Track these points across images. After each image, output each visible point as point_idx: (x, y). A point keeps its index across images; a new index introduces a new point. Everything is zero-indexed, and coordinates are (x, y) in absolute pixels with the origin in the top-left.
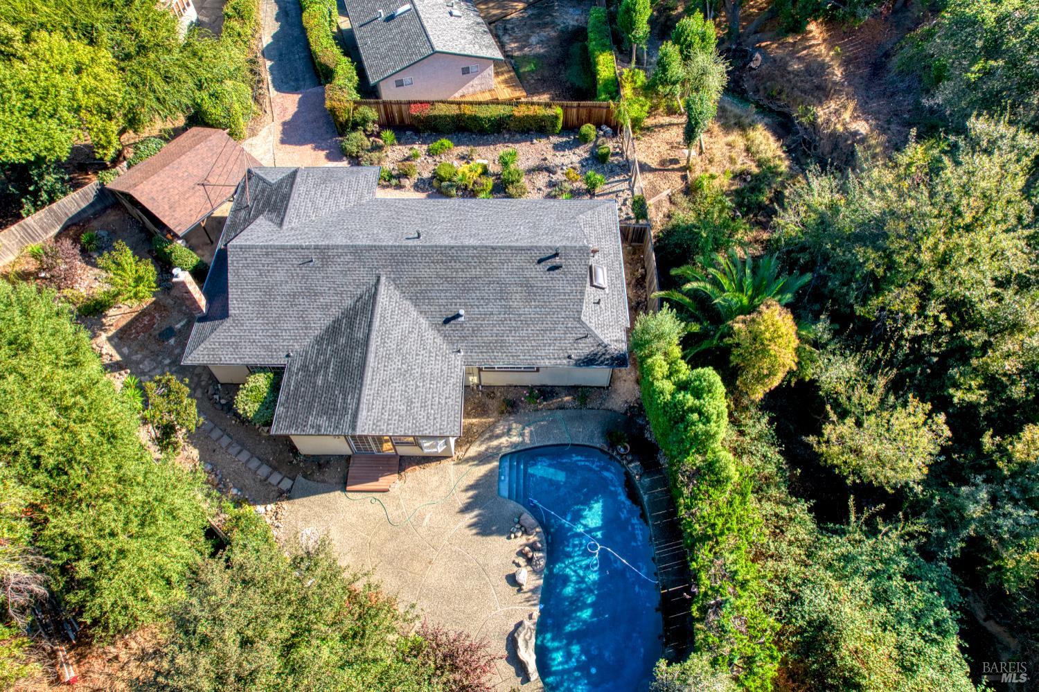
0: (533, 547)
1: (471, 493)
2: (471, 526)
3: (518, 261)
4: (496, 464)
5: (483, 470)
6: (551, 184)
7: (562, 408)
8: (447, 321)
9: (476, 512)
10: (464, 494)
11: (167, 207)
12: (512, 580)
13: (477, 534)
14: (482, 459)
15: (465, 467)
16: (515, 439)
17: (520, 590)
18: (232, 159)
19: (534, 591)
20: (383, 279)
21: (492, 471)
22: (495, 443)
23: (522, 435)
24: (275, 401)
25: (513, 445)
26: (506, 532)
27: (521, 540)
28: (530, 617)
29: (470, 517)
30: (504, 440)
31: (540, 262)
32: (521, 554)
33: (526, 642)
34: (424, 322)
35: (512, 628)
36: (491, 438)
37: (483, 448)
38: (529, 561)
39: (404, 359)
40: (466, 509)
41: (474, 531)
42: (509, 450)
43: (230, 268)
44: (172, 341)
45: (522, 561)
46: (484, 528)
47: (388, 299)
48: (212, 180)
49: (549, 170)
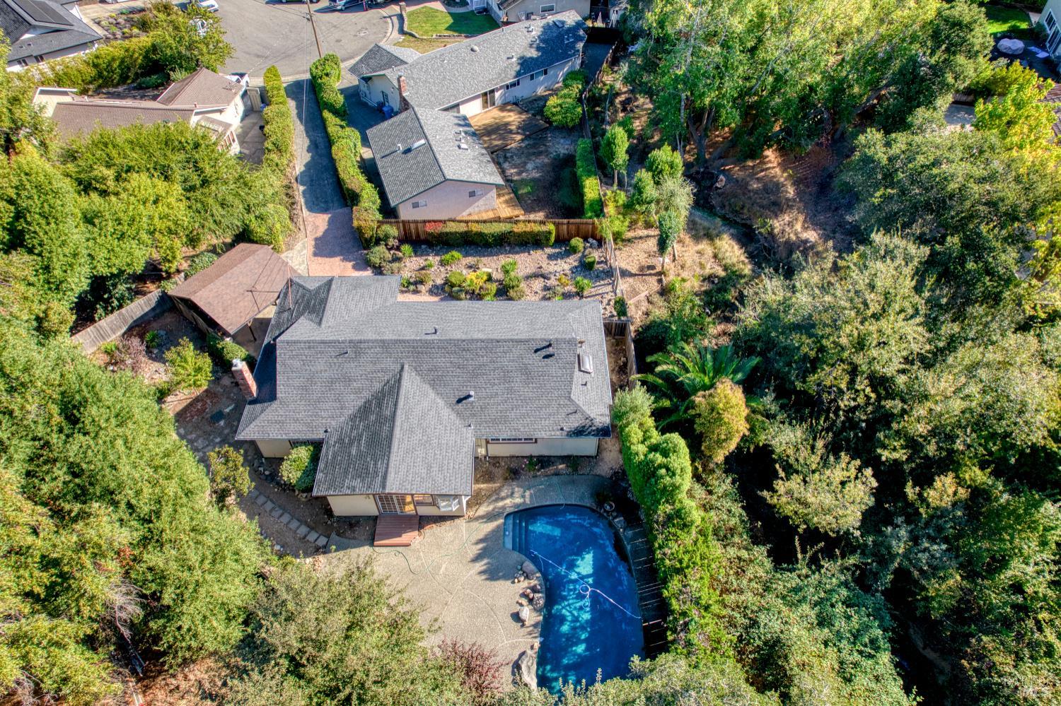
0: (534, 590)
1: (481, 546)
2: (481, 573)
3: (517, 351)
4: (501, 521)
5: (491, 526)
6: (546, 288)
7: (557, 474)
8: (459, 401)
9: (485, 561)
10: (474, 547)
11: (221, 310)
12: (516, 617)
13: (487, 579)
14: (490, 517)
15: (475, 524)
16: (518, 500)
17: (523, 626)
18: (275, 270)
19: (535, 626)
20: (406, 367)
21: (498, 527)
22: (500, 504)
23: (523, 497)
24: (315, 470)
25: (517, 505)
26: (510, 576)
27: (523, 584)
28: (532, 647)
29: (481, 566)
30: (508, 501)
31: (536, 351)
32: (524, 595)
33: (529, 668)
34: (440, 402)
35: (516, 657)
36: (497, 500)
37: (491, 508)
38: (531, 601)
39: (424, 431)
40: (477, 559)
41: (484, 577)
42: (512, 510)
43: (278, 360)
44: (222, 423)
45: (524, 601)
46: (493, 574)
47: (411, 384)
48: (258, 287)
49: (544, 277)
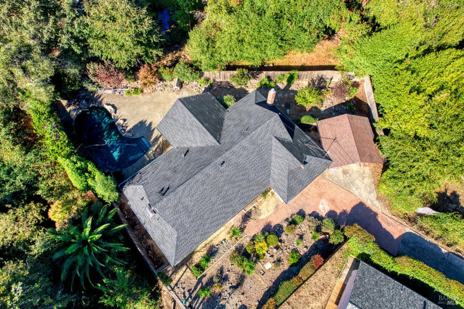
1: (152, 129)
2: (146, 121)
3: (177, 182)
4: (151, 143)
6: (226, 279)
8: (188, 151)
9: (147, 125)
10: (154, 127)
12: (124, 120)
13: (142, 120)
14: (157, 139)
20: (218, 144)
22: (156, 146)
26: (135, 127)
27: (128, 129)
28: (114, 116)
29: (148, 123)
30: (154, 149)
31: (168, 188)
34: (194, 145)
36: (158, 146)
37: (159, 142)
40: (151, 124)
41: (144, 120)
46: (142, 123)
